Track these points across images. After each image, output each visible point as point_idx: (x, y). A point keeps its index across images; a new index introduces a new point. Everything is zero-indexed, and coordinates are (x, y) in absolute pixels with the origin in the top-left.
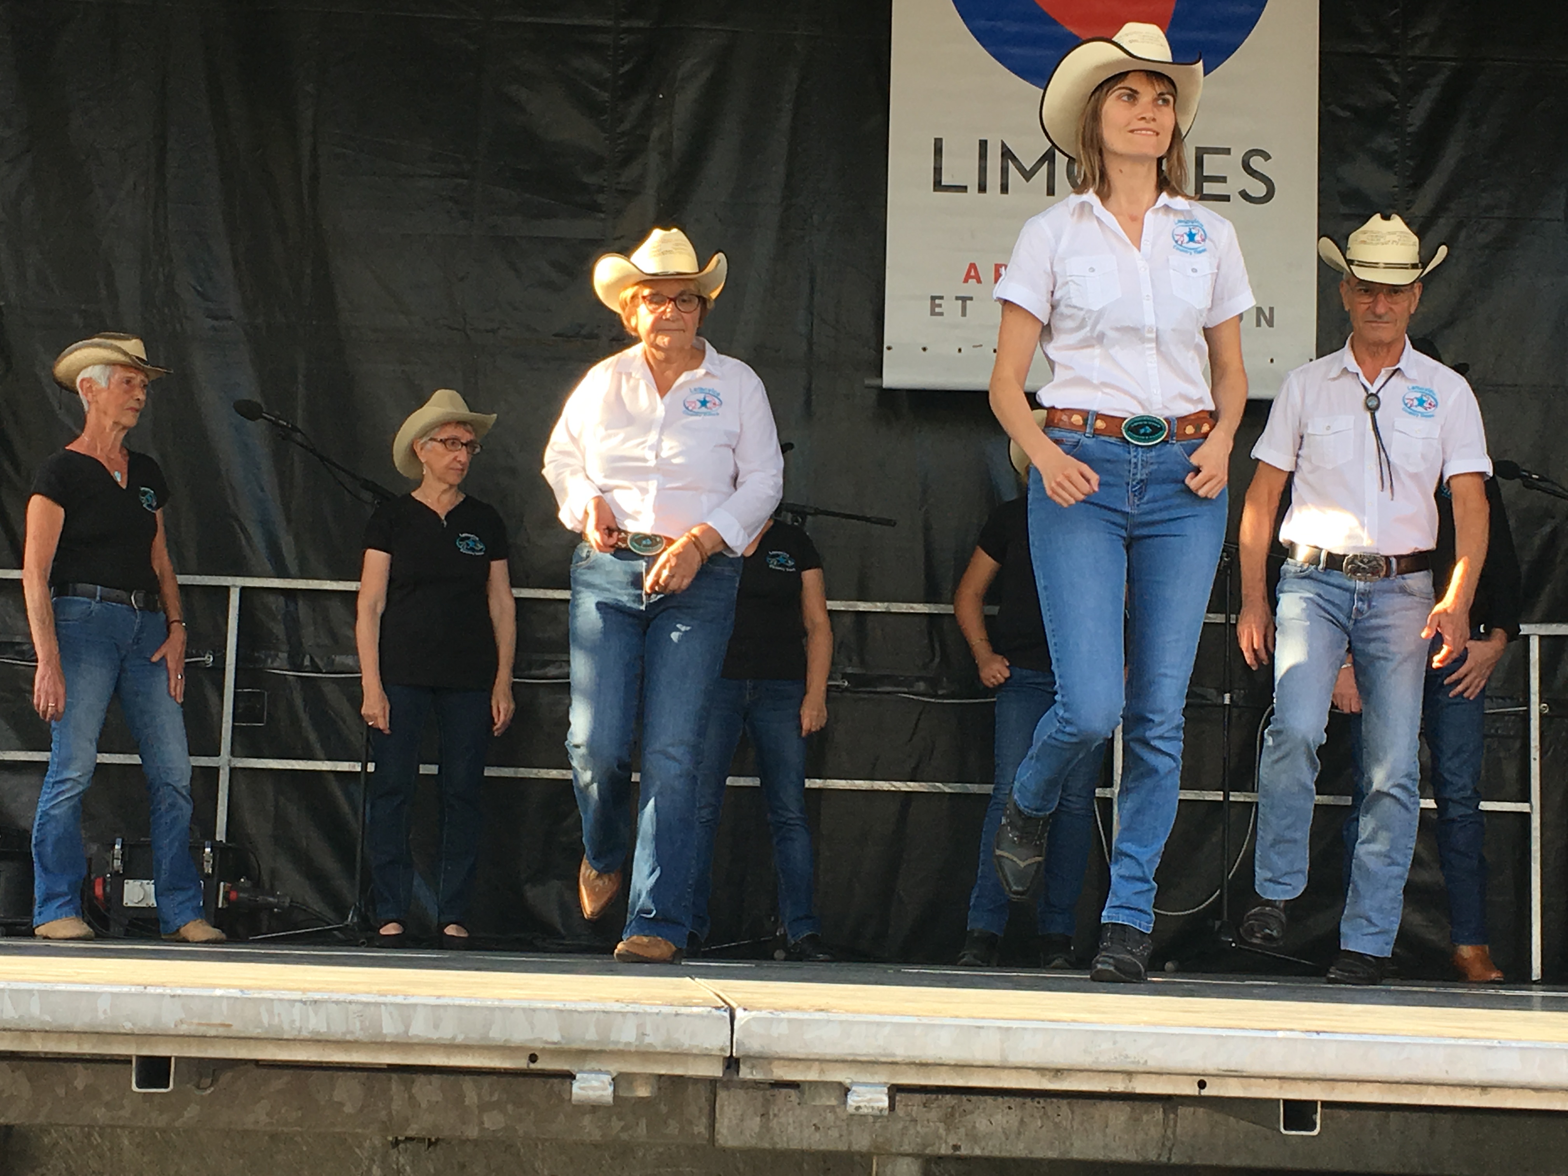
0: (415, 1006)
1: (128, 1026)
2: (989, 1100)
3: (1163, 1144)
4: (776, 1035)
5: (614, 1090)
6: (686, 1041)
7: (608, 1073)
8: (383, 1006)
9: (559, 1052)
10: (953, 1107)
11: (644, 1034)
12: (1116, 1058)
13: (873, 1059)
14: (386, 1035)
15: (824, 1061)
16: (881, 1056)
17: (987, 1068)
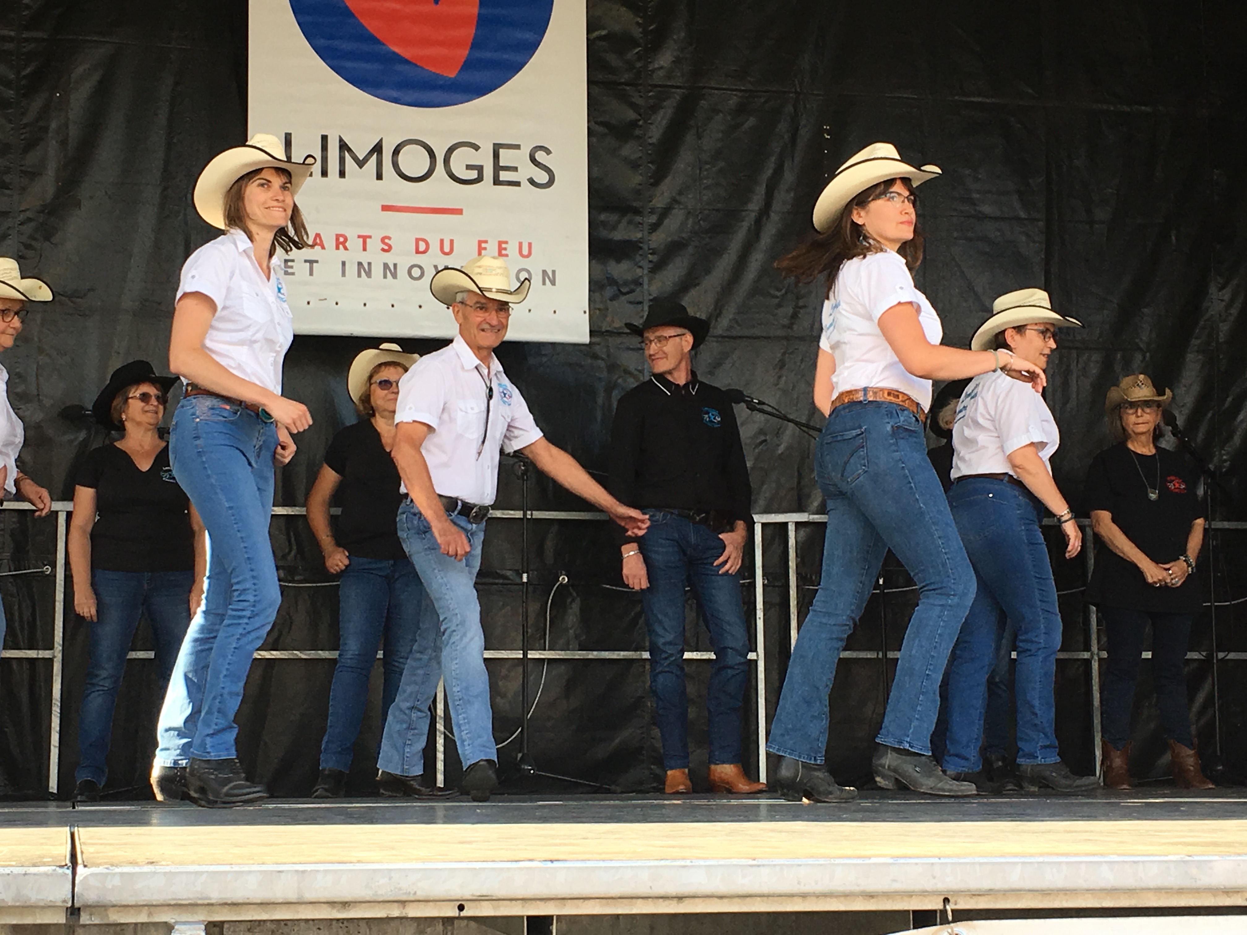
4: (110, 887)
6: (34, 896)
12: (391, 891)
13: (192, 902)
15: (151, 907)
16: (200, 899)
17: (288, 903)
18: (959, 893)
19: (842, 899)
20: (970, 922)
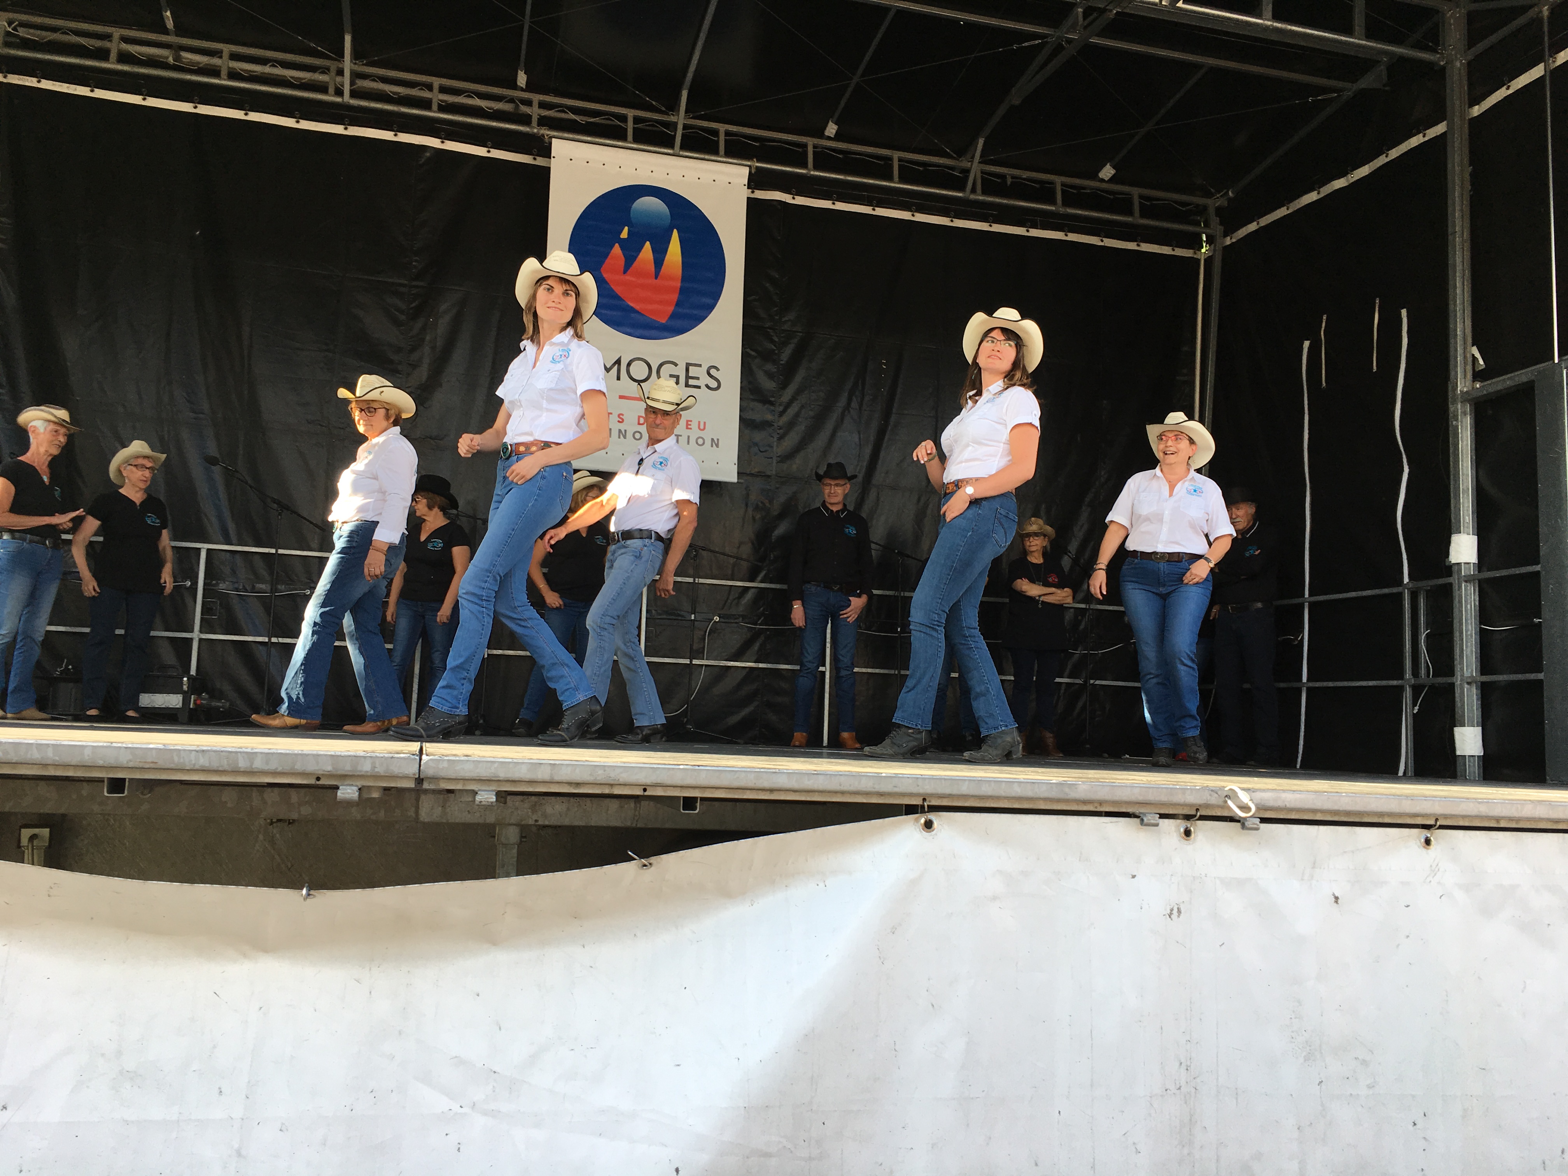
0: (256, 753)
1: (101, 763)
2: (553, 798)
3: (634, 819)
4: (441, 767)
5: (360, 795)
6: (396, 770)
7: (357, 786)
8: (239, 754)
9: (331, 776)
10: (536, 802)
11: (375, 767)
12: (605, 778)
13: (489, 779)
14: (240, 767)
15: (465, 780)
16: (493, 777)
17: (544, 782)
18: (932, 795)
19: (865, 796)
20: (937, 813)
